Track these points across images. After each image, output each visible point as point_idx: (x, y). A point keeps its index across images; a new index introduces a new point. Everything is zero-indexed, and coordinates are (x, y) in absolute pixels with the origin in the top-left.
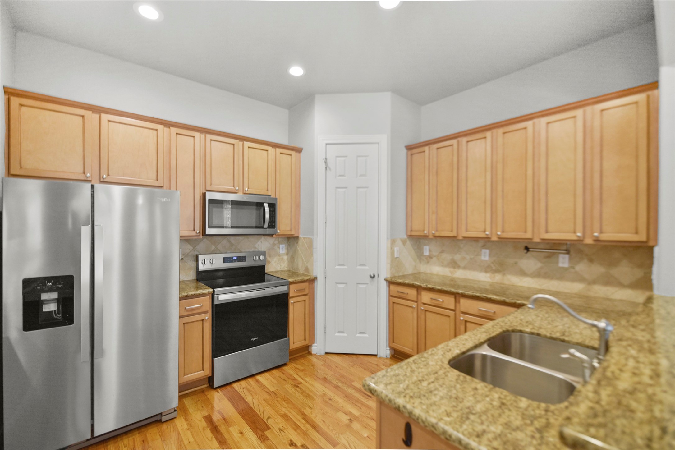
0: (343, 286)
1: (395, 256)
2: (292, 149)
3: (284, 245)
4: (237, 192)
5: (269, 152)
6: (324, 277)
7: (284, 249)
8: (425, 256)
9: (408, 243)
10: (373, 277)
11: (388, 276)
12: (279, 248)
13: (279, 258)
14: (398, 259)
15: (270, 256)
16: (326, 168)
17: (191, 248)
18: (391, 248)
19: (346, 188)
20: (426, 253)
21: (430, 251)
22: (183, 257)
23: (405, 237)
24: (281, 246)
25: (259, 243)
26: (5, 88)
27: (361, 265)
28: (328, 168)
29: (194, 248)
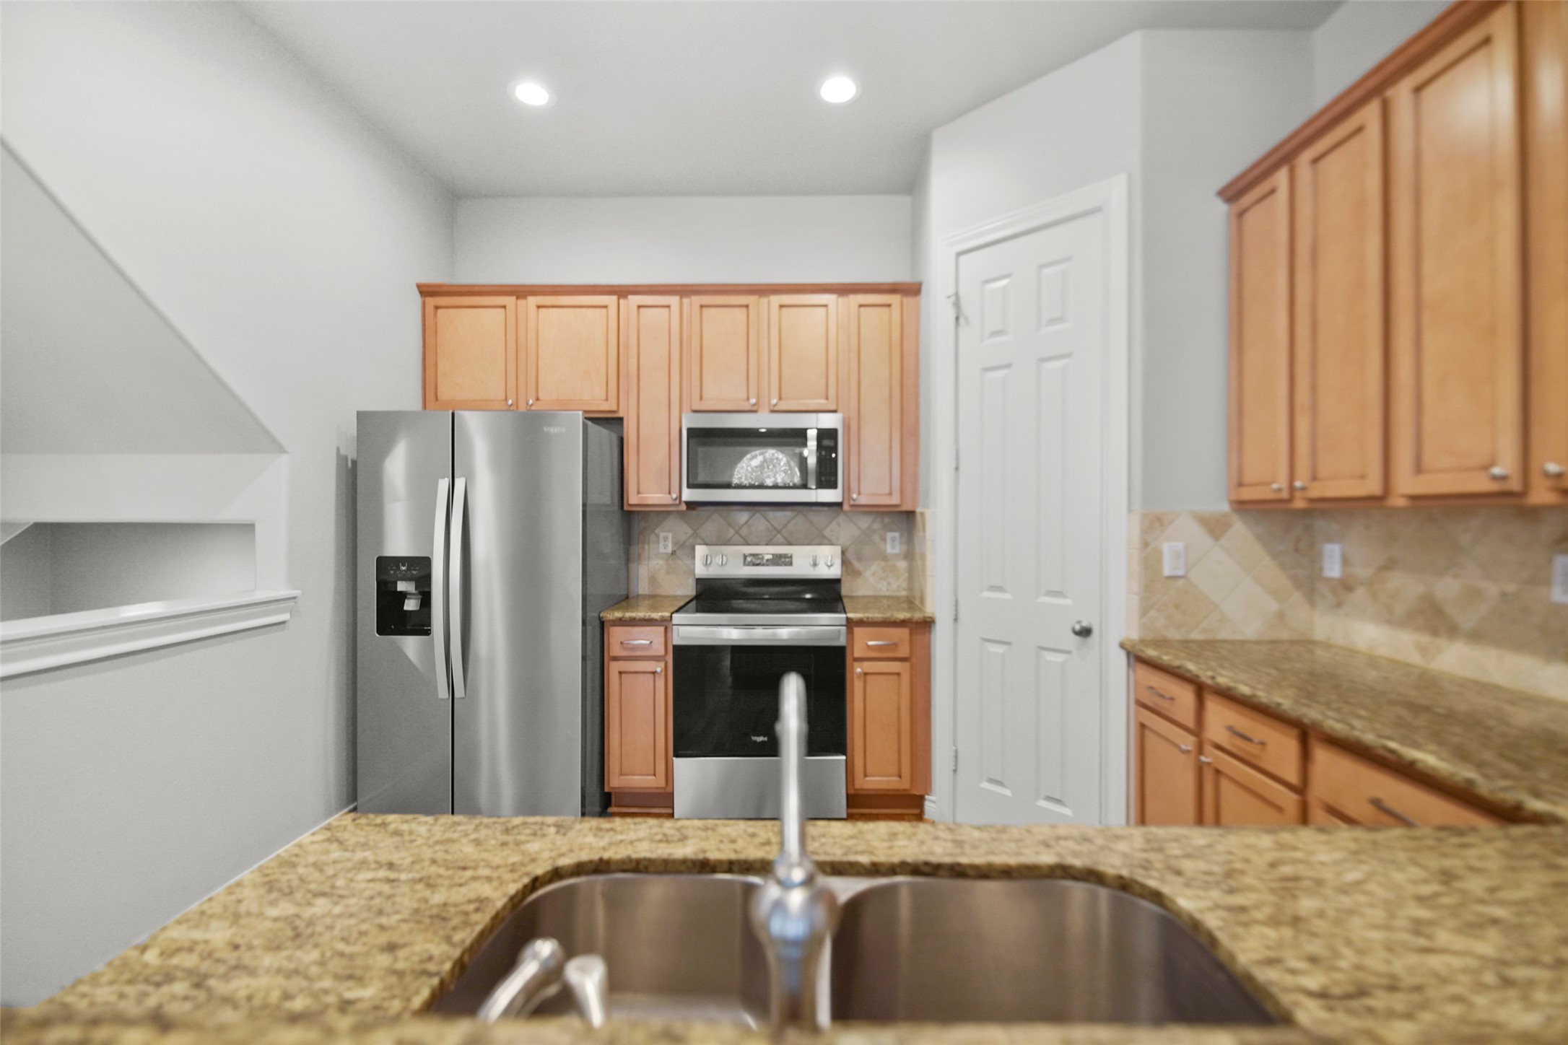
0: (999, 649)
1: (1167, 572)
2: (894, 289)
3: (897, 535)
4: (754, 408)
5: (832, 308)
6: (952, 617)
7: (897, 542)
8: (1329, 580)
9: (1240, 529)
10: (1085, 632)
11: (1135, 635)
12: (884, 539)
13: (883, 564)
14: (1180, 583)
15: (859, 559)
16: (957, 319)
17: (690, 532)
18: (1145, 544)
19: (1008, 366)
20: (1333, 569)
21: (1345, 561)
22: (675, 549)
23: (1225, 507)
24: (889, 535)
25: (833, 526)
26: (419, 286)
27: (1051, 593)
28: (962, 321)
29: (695, 531)
